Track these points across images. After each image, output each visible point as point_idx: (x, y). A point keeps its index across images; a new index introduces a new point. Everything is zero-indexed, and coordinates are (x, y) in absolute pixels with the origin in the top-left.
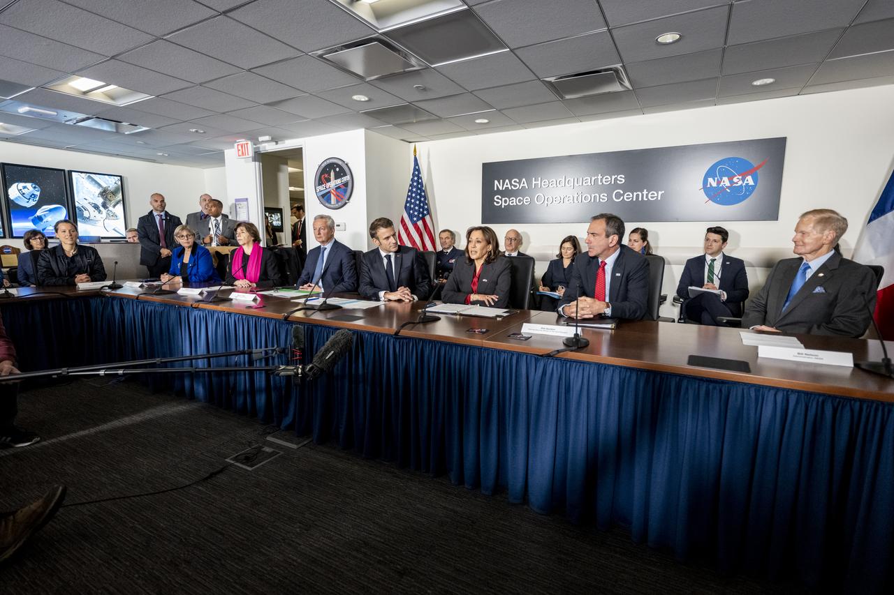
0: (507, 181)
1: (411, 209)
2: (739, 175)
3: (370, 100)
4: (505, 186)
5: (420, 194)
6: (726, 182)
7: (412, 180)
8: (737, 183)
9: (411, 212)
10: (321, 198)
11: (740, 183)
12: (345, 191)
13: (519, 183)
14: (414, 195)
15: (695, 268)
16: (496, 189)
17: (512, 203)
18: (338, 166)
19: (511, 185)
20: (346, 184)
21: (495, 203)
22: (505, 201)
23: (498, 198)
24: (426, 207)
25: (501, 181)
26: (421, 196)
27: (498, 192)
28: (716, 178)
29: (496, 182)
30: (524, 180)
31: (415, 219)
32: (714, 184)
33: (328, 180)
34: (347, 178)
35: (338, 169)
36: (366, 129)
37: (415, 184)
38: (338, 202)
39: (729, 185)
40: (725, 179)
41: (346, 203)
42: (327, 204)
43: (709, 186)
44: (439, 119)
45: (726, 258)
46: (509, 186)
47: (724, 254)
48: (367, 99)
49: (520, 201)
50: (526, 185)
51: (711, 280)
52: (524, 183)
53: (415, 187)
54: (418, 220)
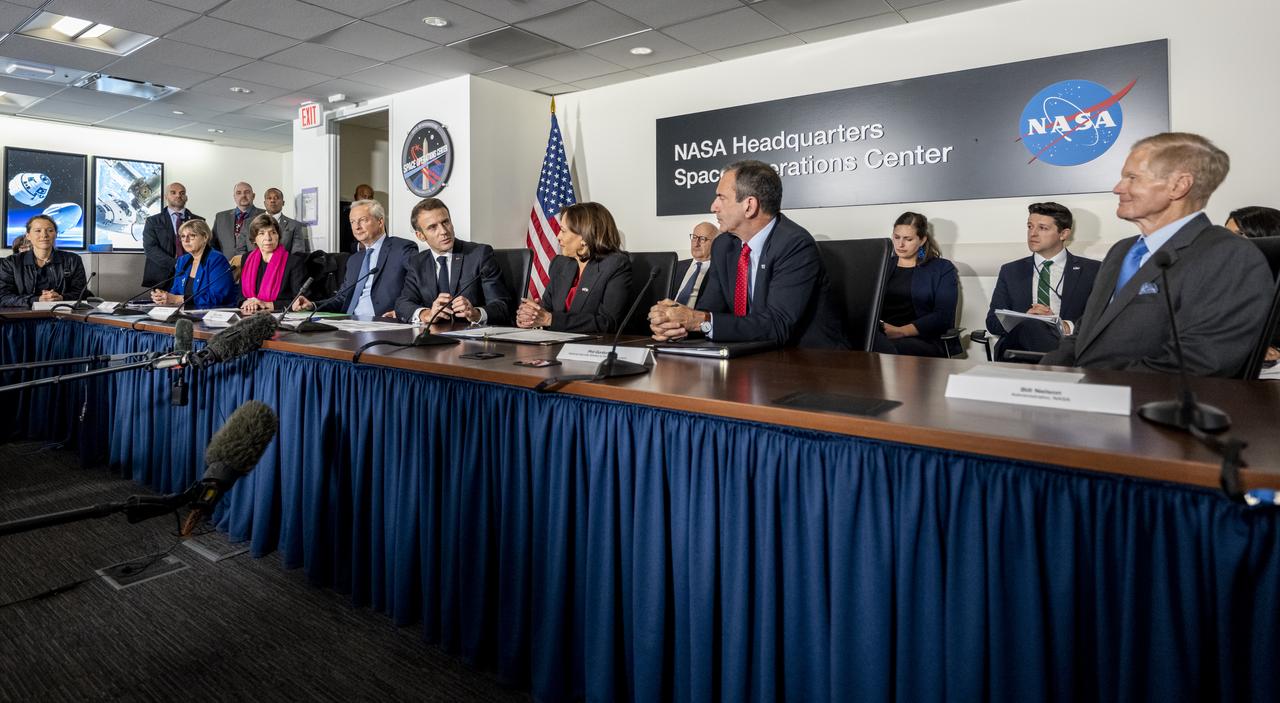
0: (694, 145)
1: (545, 194)
2: (1086, 112)
3: (449, 25)
4: (691, 153)
5: (560, 172)
6: (1062, 124)
7: (549, 150)
8: (1082, 125)
9: (546, 199)
10: (409, 181)
11: (1089, 124)
12: (442, 168)
13: (713, 147)
14: (550, 173)
15: (1015, 280)
16: (677, 159)
17: (703, 179)
18: (434, 131)
19: (700, 150)
20: (442, 159)
21: (676, 181)
22: (692, 178)
23: (680, 173)
24: (570, 191)
25: (685, 145)
26: (561, 175)
27: (682, 163)
28: (1043, 120)
29: (677, 147)
30: (720, 141)
31: (551, 211)
32: (1041, 130)
33: (420, 154)
34: (444, 149)
35: (432, 137)
36: (472, 74)
37: (552, 156)
38: (431, 185)
39: (1069, 129)
40: (1061, 119)
41: (442, 188)
42: (416, 191)
43: (1031, 133)
44: (570, 51)
45: (1071, 259)
46: (697, 153)
47: (1068, 253)
48: (445, 23)
49: (714, 176)
50: (723, 150)
51: (1045, 300)
52: (720, 147)
53: (552, 160)
54: (555, 212)
